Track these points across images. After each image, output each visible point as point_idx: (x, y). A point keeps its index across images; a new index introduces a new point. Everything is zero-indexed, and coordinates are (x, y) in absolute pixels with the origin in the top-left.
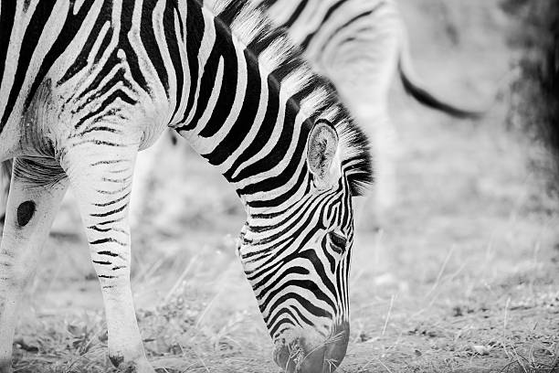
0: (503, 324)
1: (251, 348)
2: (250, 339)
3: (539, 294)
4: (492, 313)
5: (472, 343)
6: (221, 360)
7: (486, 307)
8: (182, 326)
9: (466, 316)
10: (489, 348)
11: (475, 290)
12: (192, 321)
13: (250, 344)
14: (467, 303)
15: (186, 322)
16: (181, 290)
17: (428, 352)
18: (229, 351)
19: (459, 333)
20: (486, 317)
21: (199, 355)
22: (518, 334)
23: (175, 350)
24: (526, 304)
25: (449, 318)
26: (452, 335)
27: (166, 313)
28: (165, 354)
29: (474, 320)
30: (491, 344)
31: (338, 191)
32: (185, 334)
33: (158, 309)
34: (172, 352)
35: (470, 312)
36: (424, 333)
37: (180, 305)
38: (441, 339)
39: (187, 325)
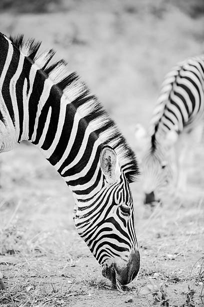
0: (182, 244)
1: (51, 253)
2: (50, 248)
3: (201, 227)
4: (176, 237)
5: (166, 254)
6: (35, 259)
7: (174, 233)
8: (15, 240)
9: (163, 238)
10: (175, 256)
11: (168, 224)
12: (20, 237)
13: (51, 250)
14: (164, 231)
15: (18, 237)
16: (15, 221)
17: (143, 257)
18: (39, 254)
19: (160, 247)
20: (174, 239)
21: (24, 256)
22: (190, 249)
23: (11, 252)
24: (194, 233)
25: (154, 239)
26: (156, 249)
27: (7, 233)
28: (6, 254)
29: (167, 240)
30: (176, 254)
31: (121, 183)
32: (17, 244)
33: (3, 230)
34: (9, 253)
35: (165, 236)
36: (141, 247)
37: (14, 229)
38: (151, 251)
39: (18, 240)
